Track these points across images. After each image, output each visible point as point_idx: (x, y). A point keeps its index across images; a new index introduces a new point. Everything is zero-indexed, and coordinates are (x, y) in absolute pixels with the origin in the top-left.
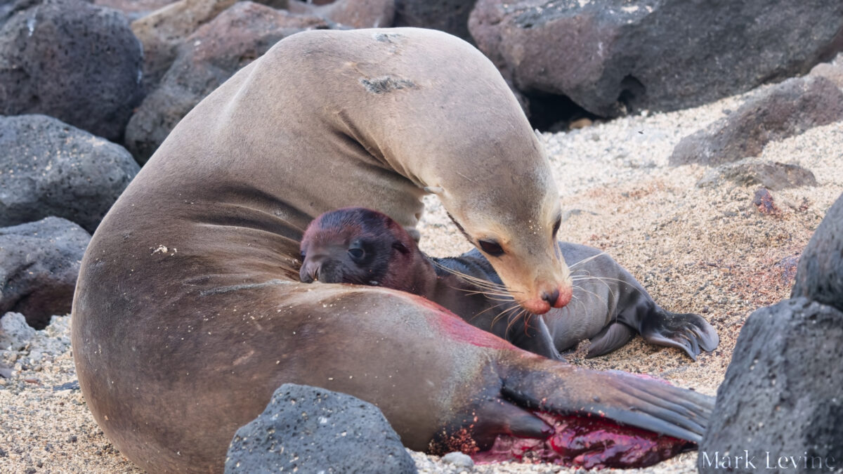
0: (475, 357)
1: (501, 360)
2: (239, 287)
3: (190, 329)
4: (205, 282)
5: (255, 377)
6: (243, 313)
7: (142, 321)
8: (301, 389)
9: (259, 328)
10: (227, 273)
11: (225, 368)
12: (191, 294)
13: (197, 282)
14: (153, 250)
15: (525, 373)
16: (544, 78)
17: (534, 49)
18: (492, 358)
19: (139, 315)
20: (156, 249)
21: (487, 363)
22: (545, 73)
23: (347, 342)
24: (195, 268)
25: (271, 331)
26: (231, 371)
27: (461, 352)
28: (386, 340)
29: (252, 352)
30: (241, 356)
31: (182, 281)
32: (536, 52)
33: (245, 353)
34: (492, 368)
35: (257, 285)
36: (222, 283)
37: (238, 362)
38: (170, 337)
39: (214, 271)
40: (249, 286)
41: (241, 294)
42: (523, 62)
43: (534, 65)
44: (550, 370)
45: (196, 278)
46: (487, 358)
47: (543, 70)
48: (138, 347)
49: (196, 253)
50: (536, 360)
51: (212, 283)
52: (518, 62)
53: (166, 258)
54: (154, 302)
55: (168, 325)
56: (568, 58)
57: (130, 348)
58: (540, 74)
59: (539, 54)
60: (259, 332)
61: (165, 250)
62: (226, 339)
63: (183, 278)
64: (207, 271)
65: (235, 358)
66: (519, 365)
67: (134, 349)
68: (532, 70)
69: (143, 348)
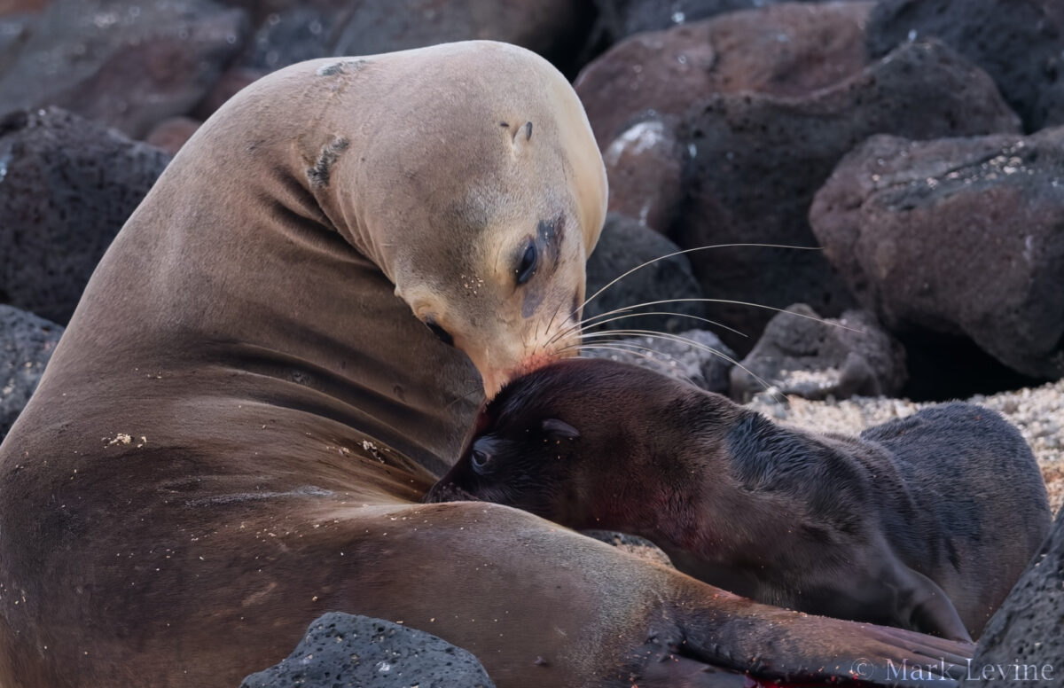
0: (636, 595)
1: (680, 601)
2: (249, 496)
3: (169, 553)
4: (193, 487)
5: (277, 624)
6: (257, 530)
7: (92, 545)
8: (354, 620)
9: (284, 548)
10: (230, 474)
11: (229, 611)
12: (171, 504)
13: (179, 488)
14: (107, 442)
15: (721, 621)
16: (927, 302)
17: (914, 246)
18: (664, 598)
19: (87, 537)
20: (112, 440)
21: (657, 605)
22: (931, 292)
23: (426, 567)
24: (177, 465)
25: (304, 552)
26: (240, 615)
27: (612, 588)
28: (492, 567)
29: (273, 585)
30: (255, 591)
31: (157, 486)
32: (918, 253)
33: (261, 587)
34: (665, 612)
35: (278, 495)
36: (221, 489)
37: (251, 600)
38: (137, 568)
39: (209, 471)
40: (264, 495)
41: (252, 508)
42: (892, 272)
43: (911, 278)
44: (763, 616)
45: (181, 481)
46: (656, 597)
47: (926, 286)
48: (87, 587)
49: (177, 442)
50: (738, 604)
51: (205, 489)
52: (884, 273)
53: (130, 453)
54: (111, 516)
55: (133, 550)
56: (971, 266)
57: (73, 588)
58: (922, 293)
59: (921, 257)
60: (285, 554)
61: (127, 439)
62: (230, 566)
63: (158, 480)
64: (195, 471)
65: (244, 596)
66: (711, 608)
67: (79, 591)
68: (907, 288)
69: (95, 589)
